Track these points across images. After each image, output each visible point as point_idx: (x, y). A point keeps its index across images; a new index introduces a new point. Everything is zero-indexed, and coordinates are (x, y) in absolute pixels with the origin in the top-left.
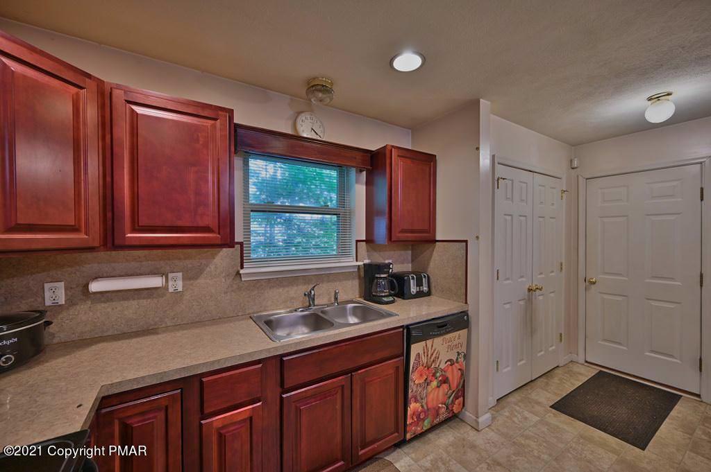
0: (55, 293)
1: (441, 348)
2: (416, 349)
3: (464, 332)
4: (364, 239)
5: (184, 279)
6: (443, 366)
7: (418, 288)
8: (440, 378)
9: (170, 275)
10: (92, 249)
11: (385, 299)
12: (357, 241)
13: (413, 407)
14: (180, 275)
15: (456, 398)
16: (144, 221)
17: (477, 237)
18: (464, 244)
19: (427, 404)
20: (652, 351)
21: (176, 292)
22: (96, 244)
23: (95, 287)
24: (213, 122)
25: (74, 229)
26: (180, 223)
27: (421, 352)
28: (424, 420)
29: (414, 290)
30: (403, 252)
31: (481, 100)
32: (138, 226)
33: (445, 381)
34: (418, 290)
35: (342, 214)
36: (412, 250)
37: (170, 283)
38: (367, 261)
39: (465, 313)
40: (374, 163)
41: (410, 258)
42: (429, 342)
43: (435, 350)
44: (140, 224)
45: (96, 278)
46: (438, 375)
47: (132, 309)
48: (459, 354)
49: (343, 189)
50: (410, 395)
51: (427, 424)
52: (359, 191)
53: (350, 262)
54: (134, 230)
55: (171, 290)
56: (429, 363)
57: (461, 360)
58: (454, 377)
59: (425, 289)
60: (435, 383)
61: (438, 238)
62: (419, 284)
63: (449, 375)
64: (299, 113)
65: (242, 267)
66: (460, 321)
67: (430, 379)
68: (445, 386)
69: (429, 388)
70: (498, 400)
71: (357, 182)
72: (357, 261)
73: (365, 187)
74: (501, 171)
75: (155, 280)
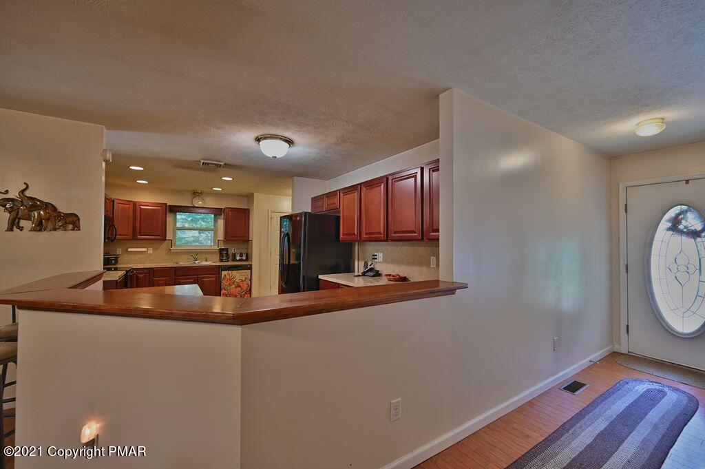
0: (119, 251)
1: (238, 275)
2: (224, 273)
3: (248, 271)
4: (223, 239)
5: (153, 250)
6: (237, 281)
8: (237, 285)
9: (149, 248)
10: (130, 240)
11: (224, 260)
12: (219, 240)
13: (223, 291)
14: (152, 248)
15: (246, 294)
16: (142, 233)
19: (230, 292)
21: (150, 254)
23: (129, 250)
25: (127, 235)
27: (227, 274)
29: (238, 258)
30: (242, 245)
32: (141, 235)
33: (239, 286)
34: (240, 258)
35: (215, 231)
36: (247, 244)
37: (149, 250)
38: (222, 248)
39: (251, 265)
42: (230, 272)
43: (233, 275)
45: (130, 248)
46: (235, 283)
47: (138, 257)
48: (246, 278)
49: (216, 221)
50: (222, 287)
52: (221, 222)
53: (216, 247)
54: (139, 236)
55: (149, 252)
56: (231, 279)
57: (248, 280)
58: (245, 287)
59: (244, 258)
60: (234, 286)
62: (241, 255)
63: (241, 284)
65: (172, 247)
66: (247, 267)
67: (231, 284)
68: (239, 288)
69: (231, 287)
71: (220, 218)
72: (218, 247)
73: (223, 220)
75: (145, 250)
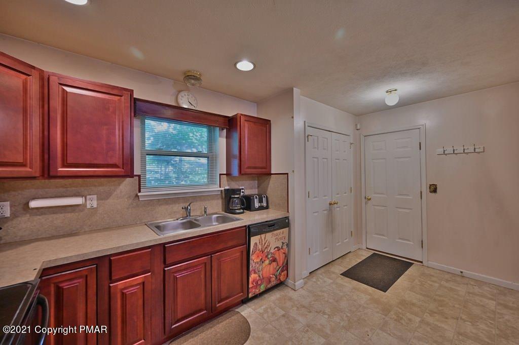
0: (3, 209)
1: (272, 240)
2: (254, 240)
3: (286, 230)
4: (225, 173)
5: (98, 199)
6: (272, 251)
7: (260, 204)
8: (271, 259)
9: (88, 197)
10: (34, 178)
11: (238, 211)
12: (220, 175)
13: (253, 276)
14: (95, 196)
15: (282, 271)
16: (70, 160)
17: (293, 171)
18: (286, 175)
19: (262, 275)
20: (400, 239)
21: (92, 208)
22: (37, 175)
23: (34, 204)
24: (119, 98)
26: (96, 162)
27: (258, 242)
28: (260, 285)
29: (257, 205)
30: (252, 182)
31: (294, 88)
32: (67, 163)
33: (274, 260)
34: (260, 205)
35: (211, 157)
36: (258, 180)
37: (88, 202)
38: (227, 188)
39: (287, 218)
40: (230, 124)
41: (257, 186)
42: (263, 236)
43: (267, 241)
44: (68, 162)
45: (34, 198)
46: (269, 256)
48: (283, 243)
49: (211, 141)
50: (251, 269)
51: (262, 288)
52: (221, 142)
53: (216, 188)
54: (64, 166)
55: (88, 206)
56: (263, 249)
57: (285, 247)
58: (281, 258)
59: (265, 204)
60: (267, 262)
61: (273, 172)
62: (261, 201)
63: (277, 256)
64: (180, 92)
65: (140, 192)
66: (284, 223)
67: (264, 258)
68: (274, 263)
69: (264, 265)
70: (310, 273)
71: (220, 136)
72: (220, 187)
73: (225, 140)
74: (309, 131)
75: (78, 201)
